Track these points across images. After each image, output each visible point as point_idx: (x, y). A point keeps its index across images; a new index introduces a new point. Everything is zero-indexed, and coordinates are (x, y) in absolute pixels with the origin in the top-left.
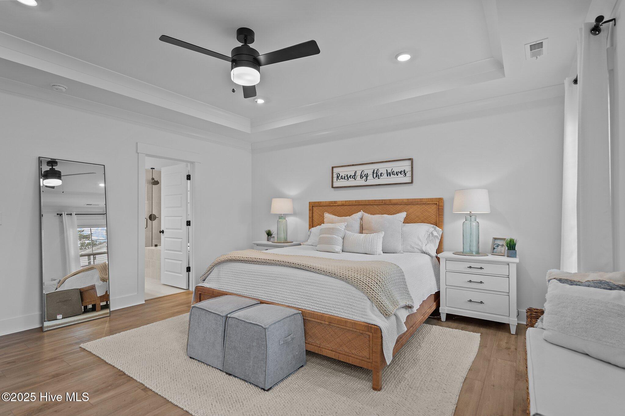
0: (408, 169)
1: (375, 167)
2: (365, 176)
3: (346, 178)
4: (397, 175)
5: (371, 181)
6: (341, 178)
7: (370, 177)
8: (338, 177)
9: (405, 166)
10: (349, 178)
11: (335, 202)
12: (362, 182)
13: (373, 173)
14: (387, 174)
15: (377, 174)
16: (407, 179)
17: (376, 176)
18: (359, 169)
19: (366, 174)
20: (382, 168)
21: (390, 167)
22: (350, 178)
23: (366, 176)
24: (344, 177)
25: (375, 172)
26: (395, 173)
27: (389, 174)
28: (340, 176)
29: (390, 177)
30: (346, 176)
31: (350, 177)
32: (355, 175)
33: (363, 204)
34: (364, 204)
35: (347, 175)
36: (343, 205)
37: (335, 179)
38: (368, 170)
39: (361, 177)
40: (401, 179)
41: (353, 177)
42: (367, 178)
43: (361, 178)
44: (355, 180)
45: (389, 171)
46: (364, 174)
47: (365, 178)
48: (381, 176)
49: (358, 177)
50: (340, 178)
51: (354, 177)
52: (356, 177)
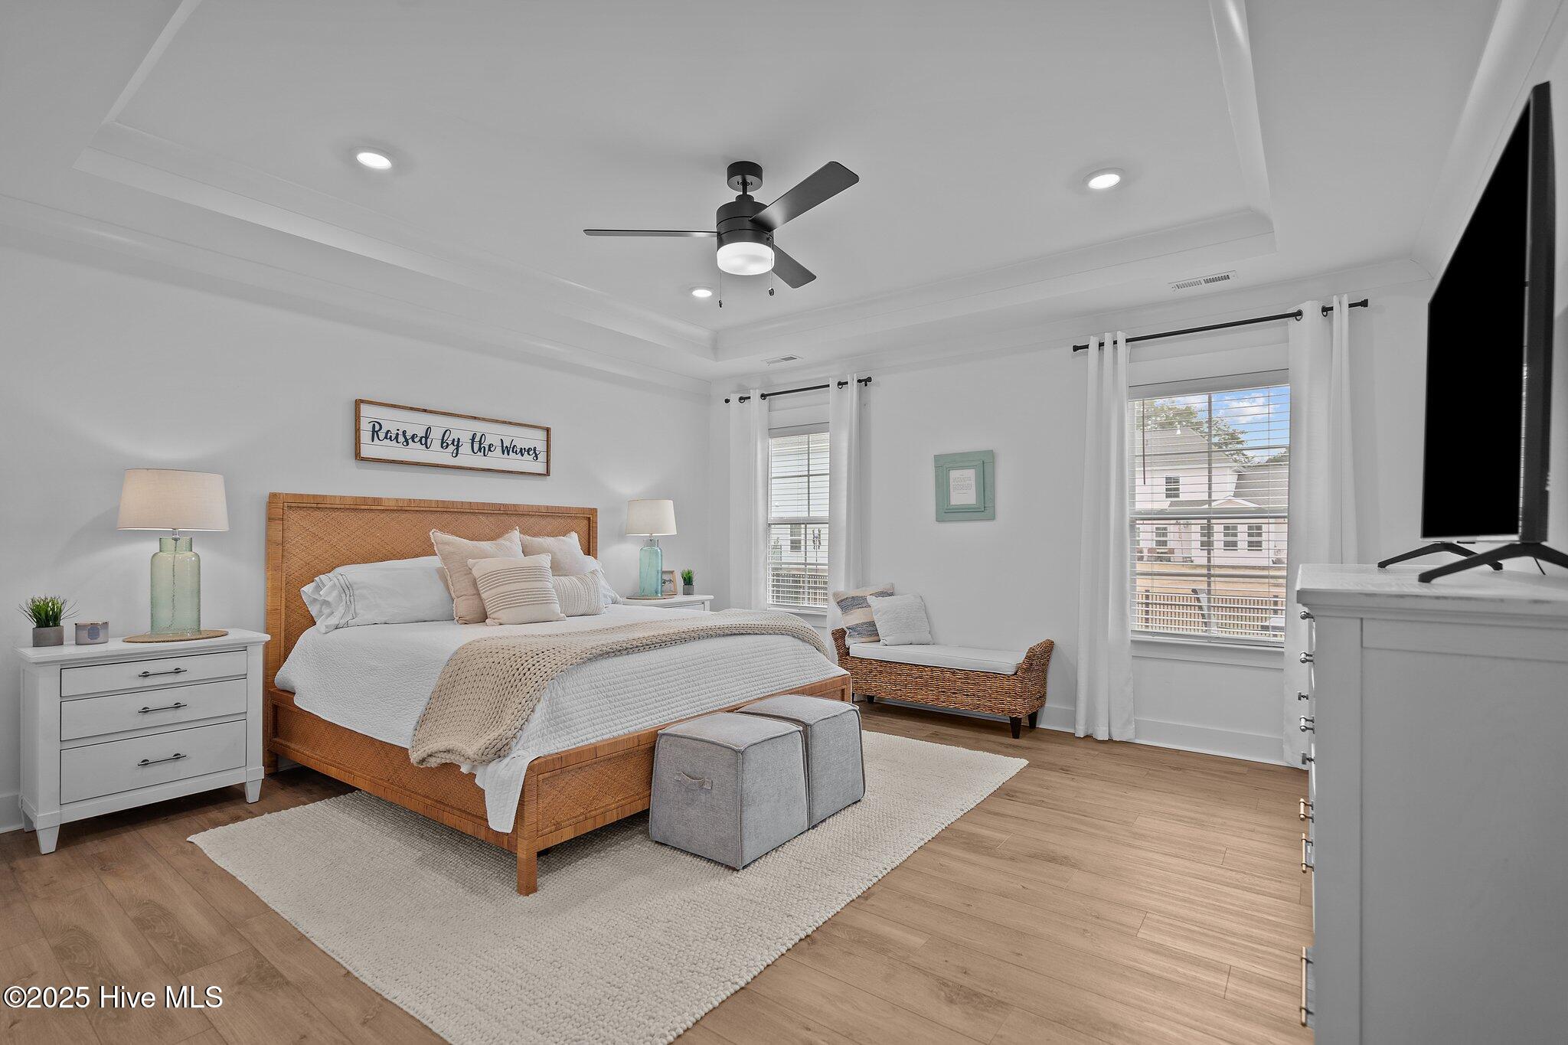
0: (541, 447)
1: (480, 428)
2: (453, 443)
3: (401, 439)
4: (522, 455)
5: (467, 458)
6: (386, 437)
7: (465, 448)
8: (374, 432)
9: (536, 439)
10: (410, 441)
11: (377, 501)
12: (445, 457)
13: (473, 440)
14: (503, 449)
15: (480, 445)
16: (540, 467)
17: (480, 450)
18: (439, 424)
19: (456, 440)
20: (494, 434)
21: (510, 435)
22: (413, 441)
23: (456, 443)
24: (393, 437)
25: (477, 439)
26: (518, 450)
27: (506, 450)
28: (384, 430)
29: (508, 457)
30: (400, 433)
31: (413, 437)
32: (426, 438)
33: (456, 510)
34: (459, 510)
35: (404, 433)
36: (401, 510)
37: (366, 436)
38: (462, 430)
39: (444, 444)
40: (526, 464)
41: (420, 441)
42: (457, 449)
43: (442, 447)
44: (427, 448)
45: (507, 443)
46: (451, 439)
47: (451, 448)
48: (490, 450)
49: (436, 444)
50: (382, 435)
51: (425, 440)
52: (429, 441)
